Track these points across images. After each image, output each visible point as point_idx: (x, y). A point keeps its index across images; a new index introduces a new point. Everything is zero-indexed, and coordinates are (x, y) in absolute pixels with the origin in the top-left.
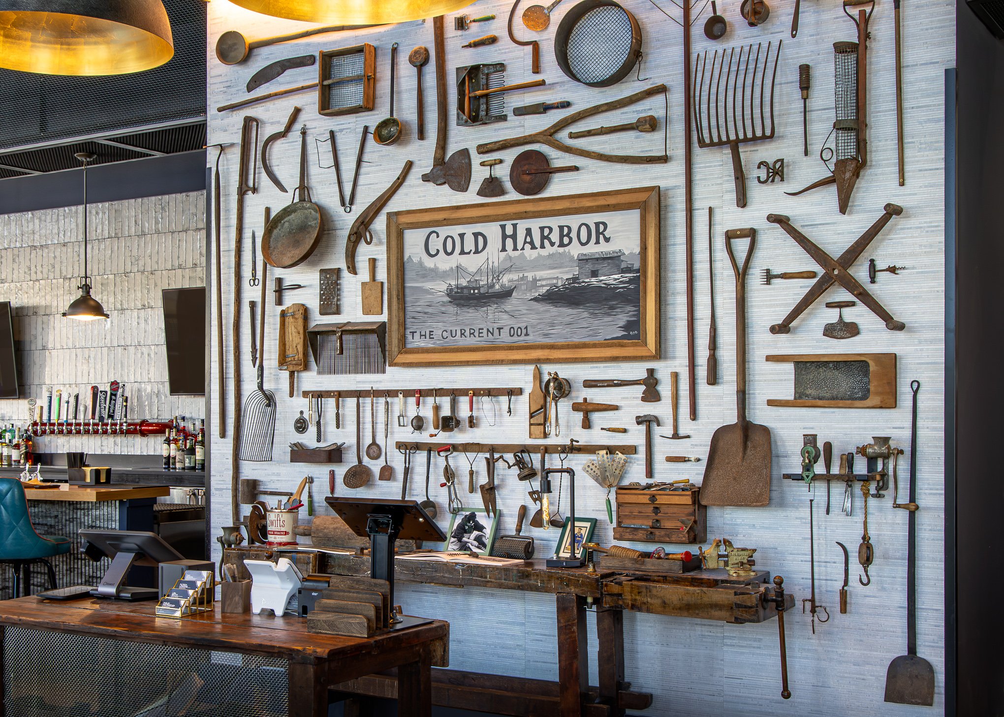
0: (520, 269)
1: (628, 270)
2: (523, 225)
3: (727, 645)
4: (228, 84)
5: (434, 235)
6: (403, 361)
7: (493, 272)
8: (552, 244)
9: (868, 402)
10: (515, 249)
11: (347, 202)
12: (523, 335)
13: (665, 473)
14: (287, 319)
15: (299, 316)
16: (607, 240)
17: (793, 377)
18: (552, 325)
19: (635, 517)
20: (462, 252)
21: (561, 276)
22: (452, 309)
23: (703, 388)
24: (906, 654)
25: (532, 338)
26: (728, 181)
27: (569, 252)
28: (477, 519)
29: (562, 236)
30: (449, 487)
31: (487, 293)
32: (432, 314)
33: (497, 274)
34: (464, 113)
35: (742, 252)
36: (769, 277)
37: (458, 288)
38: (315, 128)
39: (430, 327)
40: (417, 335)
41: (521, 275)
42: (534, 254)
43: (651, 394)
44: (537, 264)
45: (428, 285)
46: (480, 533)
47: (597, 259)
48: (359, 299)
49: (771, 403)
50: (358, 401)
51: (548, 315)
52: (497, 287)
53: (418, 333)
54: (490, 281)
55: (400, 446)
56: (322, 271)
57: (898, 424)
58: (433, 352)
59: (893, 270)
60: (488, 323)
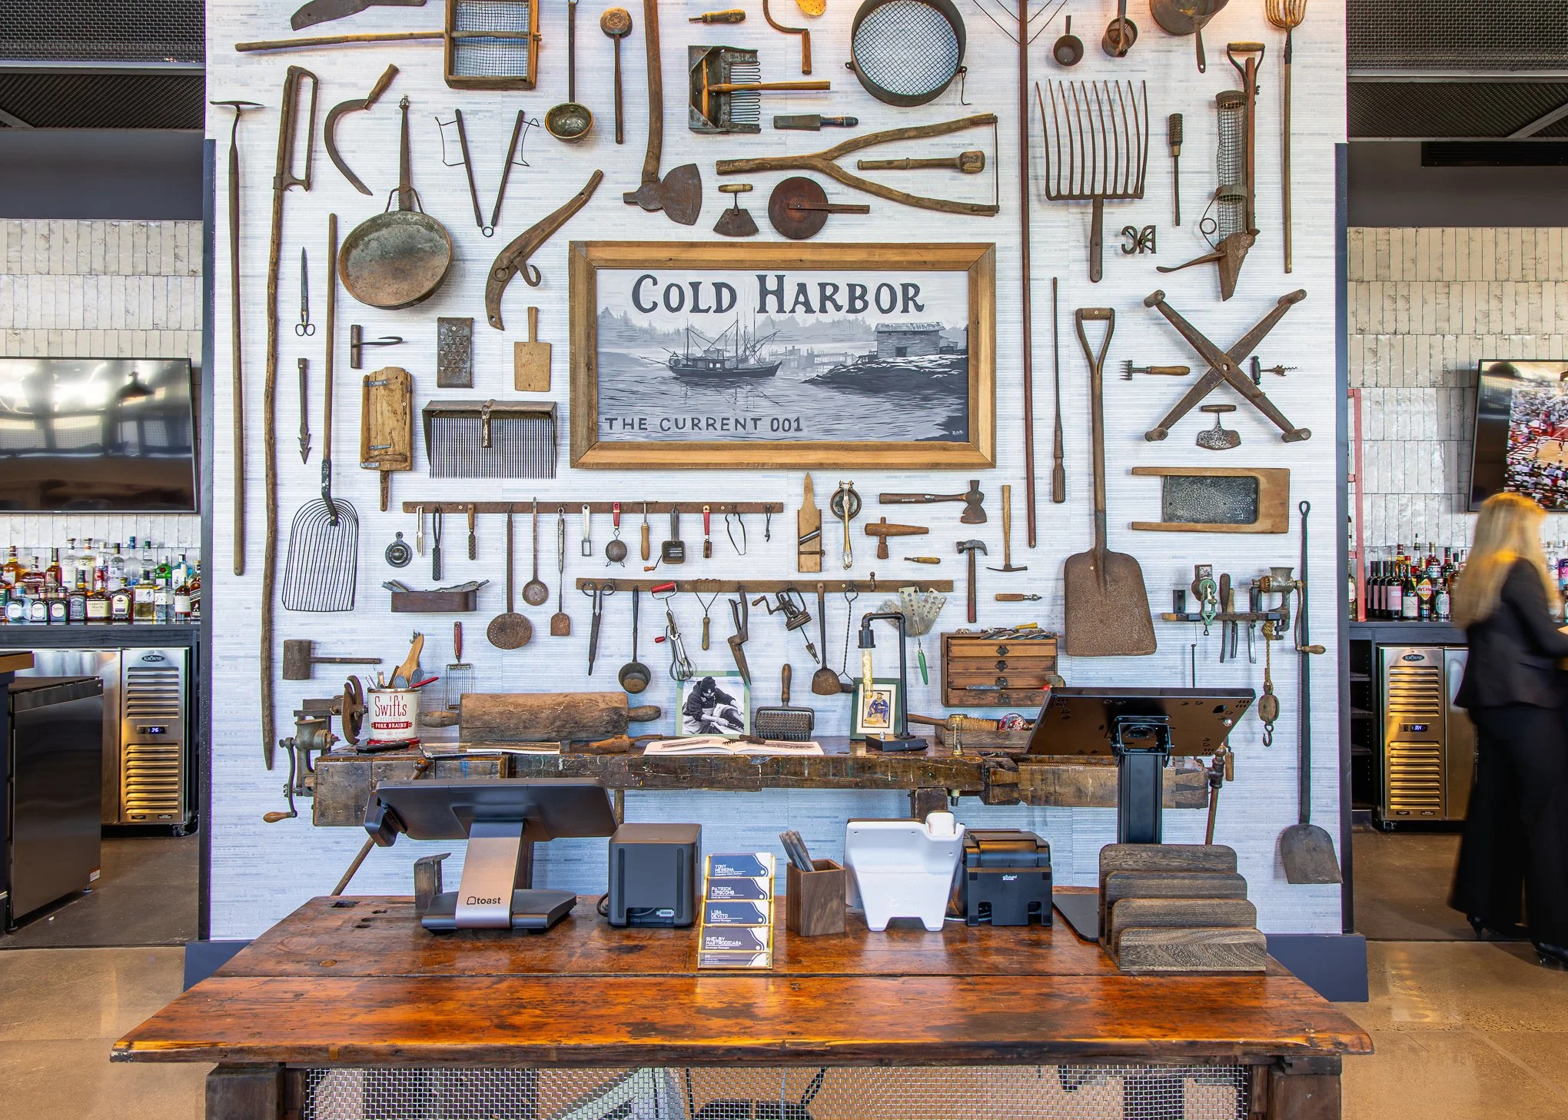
0: (788, 339)
1: (950, 350)
2: (792, 279)
3: (1077, 832)
4: (252, 11)
5: (649, 281)
6: (596, 461)
7: (746, 340)
8: (838, 308)
9: (1257, 526)
10: (781, 310)
11: (487, 221)
12: (792, 429)
13: (993, 616)
14: (373, 391)
15: (396, 386)
16: (919, 308)
17: (1159, 494)
18: (838, 417)
19: (971, 675)
20: (696, 309)
21: (852, 352)
22: (678, 389)
23: (1044, 506)
24: (1296, 823)
25: (807, 434)
26: (1075, 247)
27: (863, 321)
28: (718, 686)
29: (852, 299)
30: (673, 643)
31: (737, 368)
32: (644, 394)
33: (753, 345)
34: (702, 112)
35: (1094, 337)
36: (1130, 370)
37: (687, 359)
38: (427, 103)
39: (641, 412)
40: (618, 425)
41: (790, 348)
42: (811, 319)
43: (974, 513)
44: (812, 334)
45: (637, 353)
46: (728, 707)
47: (905, 333)
48: (510, 367)
49: (1135, 526)
50: (510, 518)
51: (831, 404)
52: (752, 361)
53: (620, 422)
54: (740, 352)
55: (583, 584)
56: (441, 320)
57: (1284, 552)
58: (649, 449)
59: (1279, 371)
60: (738, 411)
